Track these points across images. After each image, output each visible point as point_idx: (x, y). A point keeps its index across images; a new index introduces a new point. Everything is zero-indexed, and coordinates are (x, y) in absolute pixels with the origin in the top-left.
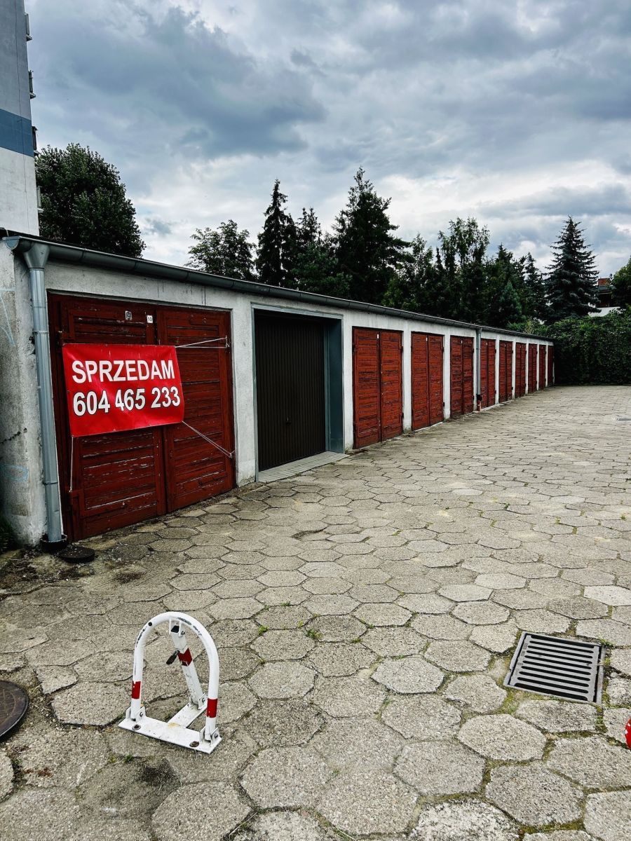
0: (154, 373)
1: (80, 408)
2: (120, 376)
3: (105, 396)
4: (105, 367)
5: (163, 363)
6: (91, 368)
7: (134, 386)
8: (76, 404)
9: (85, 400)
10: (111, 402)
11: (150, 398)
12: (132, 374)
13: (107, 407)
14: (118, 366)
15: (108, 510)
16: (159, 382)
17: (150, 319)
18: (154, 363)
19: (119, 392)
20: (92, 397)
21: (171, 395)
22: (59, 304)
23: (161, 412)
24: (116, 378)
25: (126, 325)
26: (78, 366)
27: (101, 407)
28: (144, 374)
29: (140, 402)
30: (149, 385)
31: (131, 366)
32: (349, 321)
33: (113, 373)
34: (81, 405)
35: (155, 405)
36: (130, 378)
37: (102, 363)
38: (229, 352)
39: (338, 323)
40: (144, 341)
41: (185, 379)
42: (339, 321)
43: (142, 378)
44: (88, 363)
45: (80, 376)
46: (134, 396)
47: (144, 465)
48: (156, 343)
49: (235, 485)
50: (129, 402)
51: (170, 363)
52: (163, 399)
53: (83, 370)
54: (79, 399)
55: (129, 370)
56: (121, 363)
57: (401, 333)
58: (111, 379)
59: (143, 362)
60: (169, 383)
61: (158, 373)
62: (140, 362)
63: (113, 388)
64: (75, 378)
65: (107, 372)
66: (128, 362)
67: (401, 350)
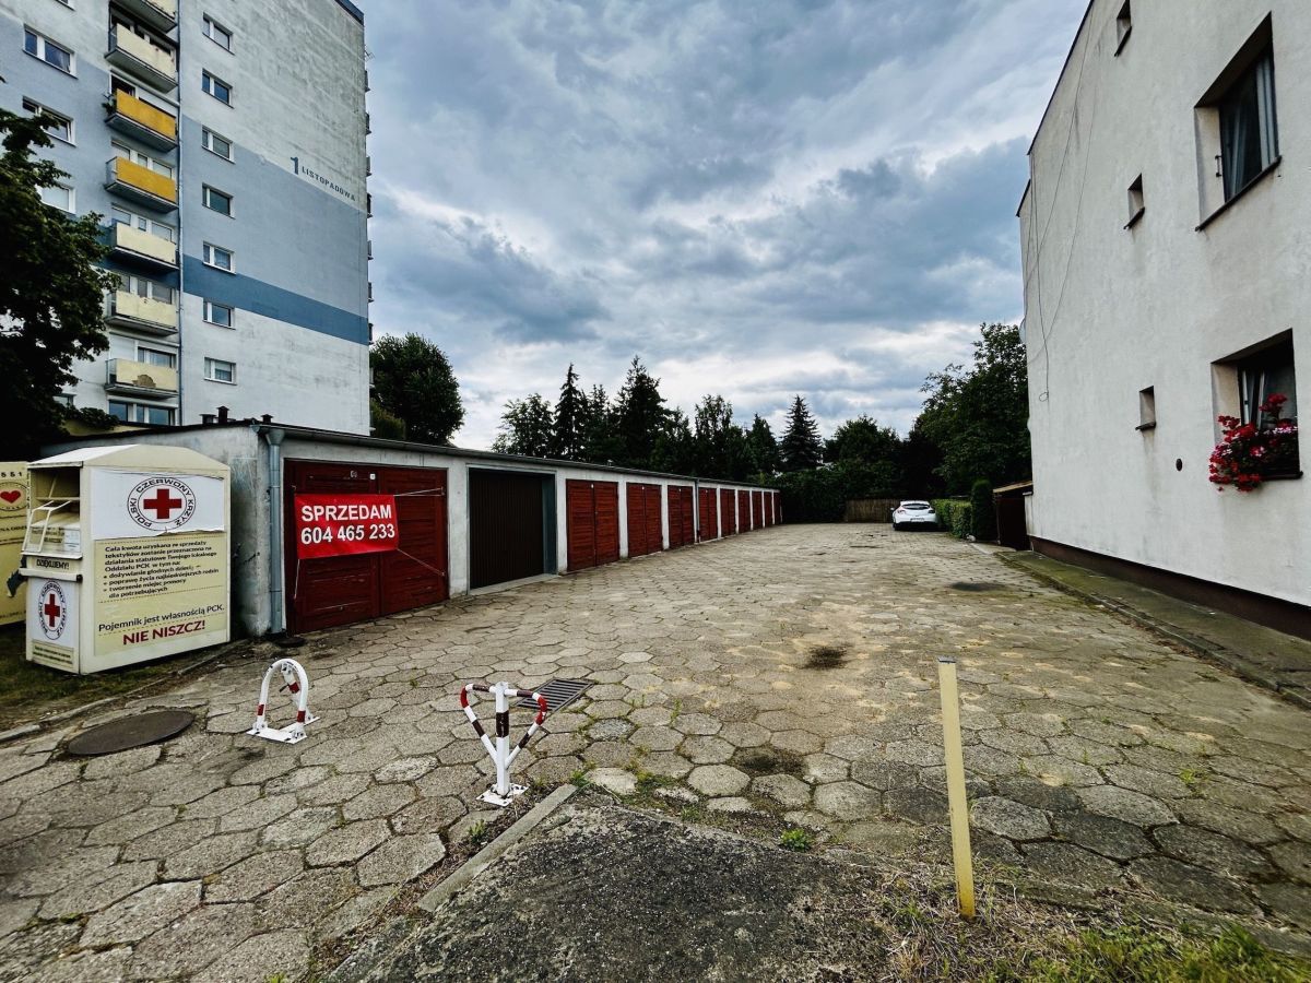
0: (373, 514)
1: (307, 539)
2: (343, 516)
3: (328, 530)
4: (331, 510)
5: (382, 507)
6: (319, 511)
7: (355, 523)
8: (303, 536)
9: (311, 533)
10: (335, 535)
11: (368, 532)
12: (353, 515)
13: (330, 538)
14: (342, 510)
15: (327, 612)
16: (376, 521)
17: (373, 477)
18: (374, 507)
19: (342, 528)
20: (317, 532)
21: (388, 530)
22: (292, 467)
23: (378, 542)
24: (340, 518)
25: (352, 480)
26: (307, 510)
27: (325, 538)
28: (364, 514)
29: (360, 535)
30: (367, 523)
31: (353, 509)
32: (562, 477)
33: (337, 515)
34: (307, 537)
35: (372, 537)
36: (351, 518)
37: (328, 507)
38: (444, 500)
39: (551, 479)
40: (367, 492)
41: (400, 519)
42: (553, 476)
43: (362, 518)
44: (316, 508)
45: (308, 517)
46: (355, 531)
47: (362, 580)
48: (377, 493)
49: (446, 596)
50: (350, 535)
51: (389, 507)
52: (380, 532)
53: (310, 513)
54: (307, 532)
55: (351, 512)
56: (345, 507)
57: (617, 484)
58: (335, 518)
59: (365, 507)
60: (386, 521)
61: (377, 514)
62: (361, 507)
63: (336, 525)
64: (304, 518)
65: (332, 514)
66: (350, 507)
67: (617, 497)
